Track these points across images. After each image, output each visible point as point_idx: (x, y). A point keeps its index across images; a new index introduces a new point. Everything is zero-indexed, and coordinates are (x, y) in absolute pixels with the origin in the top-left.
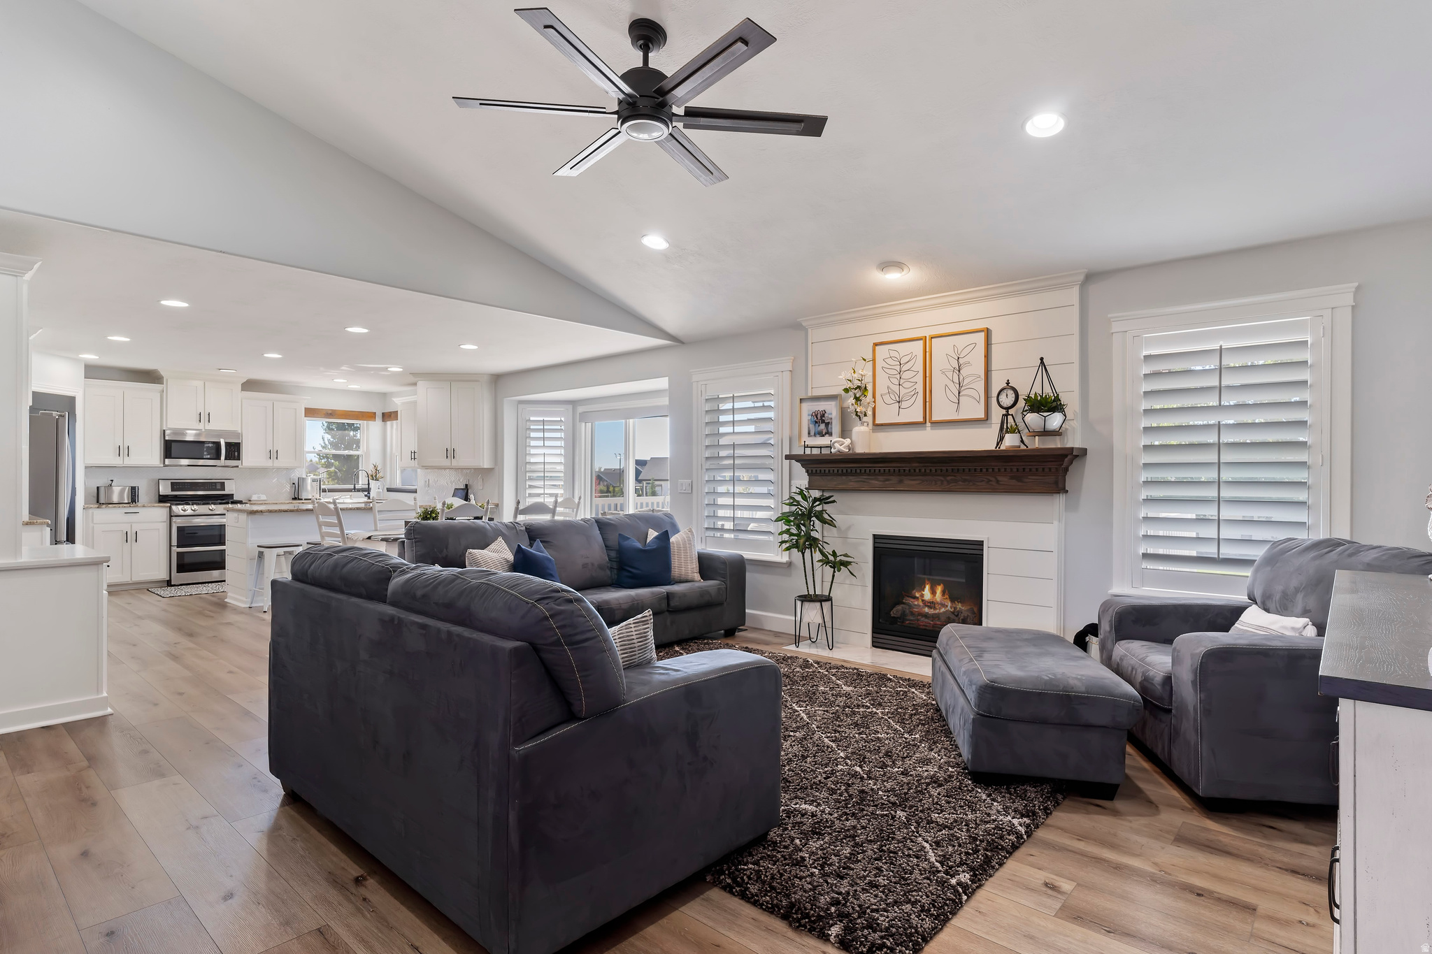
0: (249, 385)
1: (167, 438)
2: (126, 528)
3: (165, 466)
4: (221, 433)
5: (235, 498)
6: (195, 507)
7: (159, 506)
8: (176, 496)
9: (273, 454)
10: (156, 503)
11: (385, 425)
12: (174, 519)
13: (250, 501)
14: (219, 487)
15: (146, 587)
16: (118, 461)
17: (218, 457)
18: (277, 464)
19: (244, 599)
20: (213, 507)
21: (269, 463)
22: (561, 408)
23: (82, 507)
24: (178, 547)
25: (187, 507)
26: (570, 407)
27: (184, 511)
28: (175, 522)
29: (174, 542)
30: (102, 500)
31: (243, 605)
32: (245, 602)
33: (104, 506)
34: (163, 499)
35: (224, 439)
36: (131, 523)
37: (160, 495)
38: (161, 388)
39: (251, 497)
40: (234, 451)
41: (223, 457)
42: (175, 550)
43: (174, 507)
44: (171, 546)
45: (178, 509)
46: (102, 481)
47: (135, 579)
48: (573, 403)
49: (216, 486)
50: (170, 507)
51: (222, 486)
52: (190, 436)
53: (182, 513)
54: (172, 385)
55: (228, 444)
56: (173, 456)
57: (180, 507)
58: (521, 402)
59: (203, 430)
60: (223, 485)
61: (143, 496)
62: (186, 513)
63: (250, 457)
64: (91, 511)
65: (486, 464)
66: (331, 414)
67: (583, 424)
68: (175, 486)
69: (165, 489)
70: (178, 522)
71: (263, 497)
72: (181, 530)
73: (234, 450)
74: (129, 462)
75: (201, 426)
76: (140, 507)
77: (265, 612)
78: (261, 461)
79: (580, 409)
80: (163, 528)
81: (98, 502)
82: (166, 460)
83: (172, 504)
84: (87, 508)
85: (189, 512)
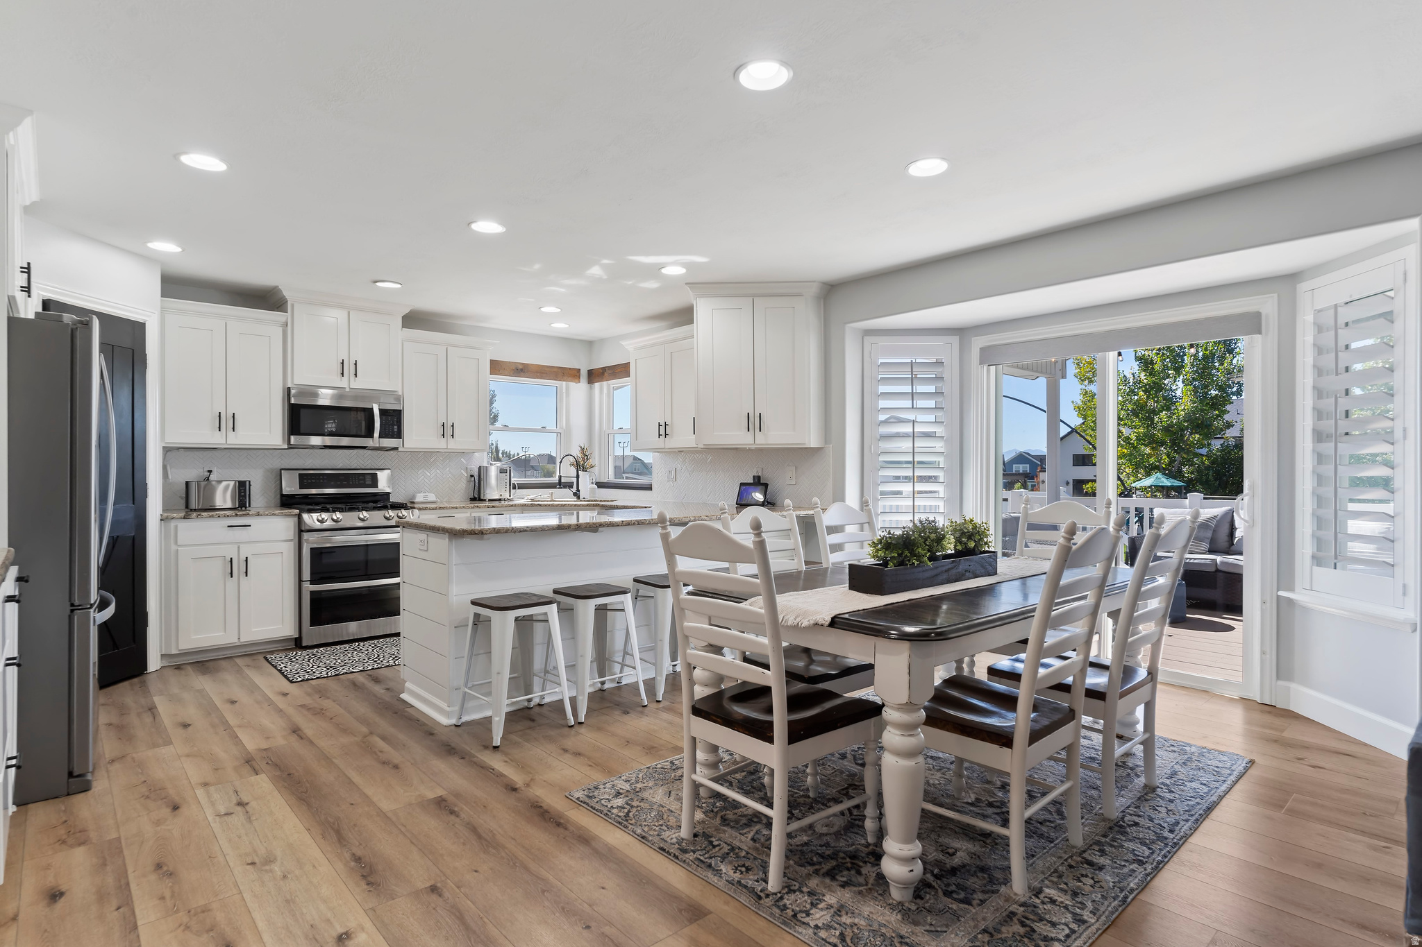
0: (413, 320)
1: (293, 401)
2: (231, 552)
3: (291, 447)
4: (375, 394)
5: (392, 499)
6: (338, 515)
7: (282, 515)
8: (306, 496)
9: (447, 430)
10: (276, 507)
11: (591, 388)
12: (306, 536)
13: (413, 503)
14: (369, 482)
15: (261, 653)
16: (217, 439)
17: (370, 434)
18: (453, 445)
19: (444, 705)
20: (364, 514)
21: (441, 444)
22: (937, 342)
23: (159, 517)
24: (312, 582)
25: (324, 515)
26: (955, 340)
27: (322, 521)
28: (307, 541)
29: (307, 575)
30: (194, 505)
31: (444, 721)
32: (448, 715)
33: (195, 514)
34: (287, 502)
35: (379, 404)
36: (238, 545)
37: (282, 496)
38: (284, 320)
39: (414, 497)
40: (393, 425)
41: (376, 434)
42: (309, 587)
43: (305, 516)
44: (300, 581)
45: (311, 519)
46: (192, 472)
47: (245, 638)
48: (962, 332)
49: (364, 480)
50: (299, 516)
51: (374, 481)
52: (325, 398)
53: (318, 525)
54: (300, 314)
55: (383, 412)
56: (302, 431)
57: (315, 516)
58: (869, 332)
59: (347, 390)
60: (374, 477)
61: (258, 498)
62: (325, 525)
63: (416, 434)
64: (173, 524)
65: (813, 441)
66: (522, 370)
67: (985, 367)
68: (306, 479)
69: (290, 486)
70: (311, 541)
71: (432, 497)
72: (317, 553)
73: (393, 422)
74: (235, 440)
75: (343, 383)
76: (252, 515)
77: (496, 747)
78: (431, 441)
79: (978, 342)
80: (288, 549)
81: (187, 507)
82: (292, 437)
83: (302, 511)
84: (167, 518)
85: (329, 524)
